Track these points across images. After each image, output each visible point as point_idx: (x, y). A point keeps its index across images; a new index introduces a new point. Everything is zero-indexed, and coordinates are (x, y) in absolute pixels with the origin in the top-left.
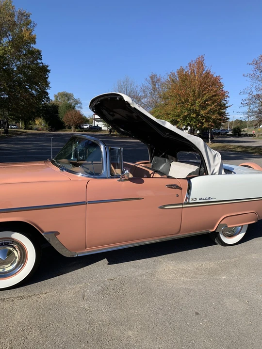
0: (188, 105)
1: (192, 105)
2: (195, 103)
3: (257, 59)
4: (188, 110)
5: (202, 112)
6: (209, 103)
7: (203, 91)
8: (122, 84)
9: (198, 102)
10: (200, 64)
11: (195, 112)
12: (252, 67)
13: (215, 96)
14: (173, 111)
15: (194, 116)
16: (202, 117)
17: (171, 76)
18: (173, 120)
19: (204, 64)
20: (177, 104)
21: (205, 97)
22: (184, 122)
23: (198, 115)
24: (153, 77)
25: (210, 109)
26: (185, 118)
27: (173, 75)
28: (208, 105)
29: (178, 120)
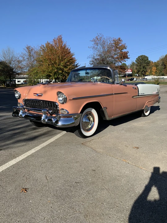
0: (56, 65)
1: (59, 65)
2: (60, 64)
3: (95, 38)
4: (56, 69)
5: (65, 70)
6: (68, 64)
7: (64, 56)
8: (6, 52)
9: (62, 63)
10: (60, 40)
11: (60, 69)
12: (93, 43)
13: (71, 60)
14: (47, 69)
15: (61, 72)
16: (66, 72)
17: (42, 47)
18: (47, 75)
19: (62, 41)
20: (49, 65)
21: (66, 60)
22: (54, 76)
23: (63, 71)
24: (28, 48)
25: (70, 68)
26: (55, 73)
27: (43, 46)
28: (68, 65)
29: (51, 74)
